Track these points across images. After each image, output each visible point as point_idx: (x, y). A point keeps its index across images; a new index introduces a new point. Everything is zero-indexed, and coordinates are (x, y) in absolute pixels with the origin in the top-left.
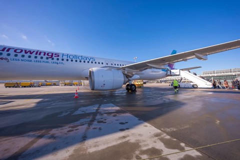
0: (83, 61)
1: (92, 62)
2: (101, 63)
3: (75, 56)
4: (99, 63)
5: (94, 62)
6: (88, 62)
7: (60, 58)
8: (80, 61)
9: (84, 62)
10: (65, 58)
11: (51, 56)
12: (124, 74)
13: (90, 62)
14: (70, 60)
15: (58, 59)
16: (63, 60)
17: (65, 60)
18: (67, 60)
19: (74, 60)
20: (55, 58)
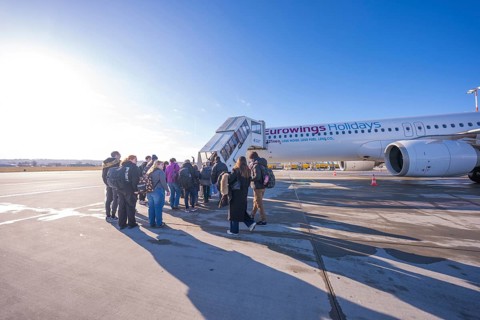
0: (359, 130)
1: (376, 131)
2: (393, 129)
3: (346, 125)
4: (390, 130)
5: (379, 130)
6: (369, 131)
7: (328, 131)
8: (356, 132)
9: (363, 132)
10: (333, 130)
11: (317, 130)
12: (474, 147)
13: (373, 130)
14: (340, 132)
15: (325, 134)
16: (331, 133)
17: (334, 133)
18: (337, 133)
19: (346, 131)
20: (322, 133)
